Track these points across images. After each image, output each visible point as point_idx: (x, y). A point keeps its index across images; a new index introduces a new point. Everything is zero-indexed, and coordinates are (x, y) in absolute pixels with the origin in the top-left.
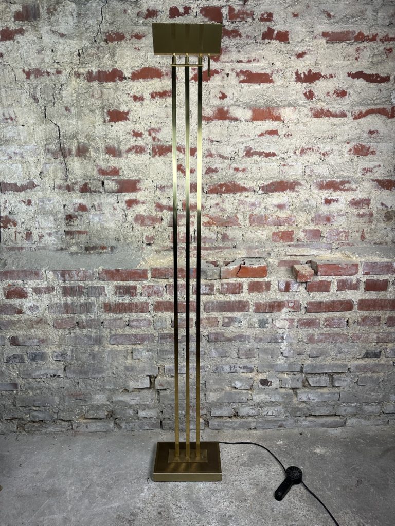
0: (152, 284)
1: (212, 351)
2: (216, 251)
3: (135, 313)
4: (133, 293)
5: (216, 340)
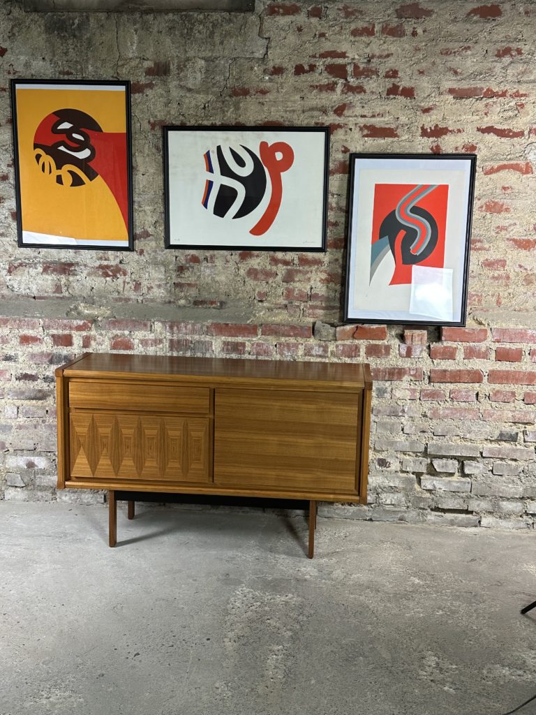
0: (260, 341)
2: (334, 311)
4: (241, 350)
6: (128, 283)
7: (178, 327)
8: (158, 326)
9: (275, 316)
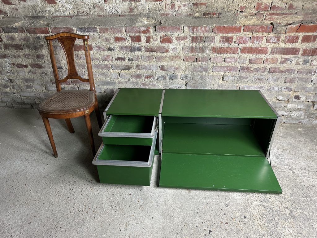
0: (242, 36)
1: (270, 78)
2: (283, 16)
3: (229, 53)
4: (230, 41)
5: (274, 72)
6: (168, 4)
7: (196, 29)
8: (186, 29)
9: (250, 21)
